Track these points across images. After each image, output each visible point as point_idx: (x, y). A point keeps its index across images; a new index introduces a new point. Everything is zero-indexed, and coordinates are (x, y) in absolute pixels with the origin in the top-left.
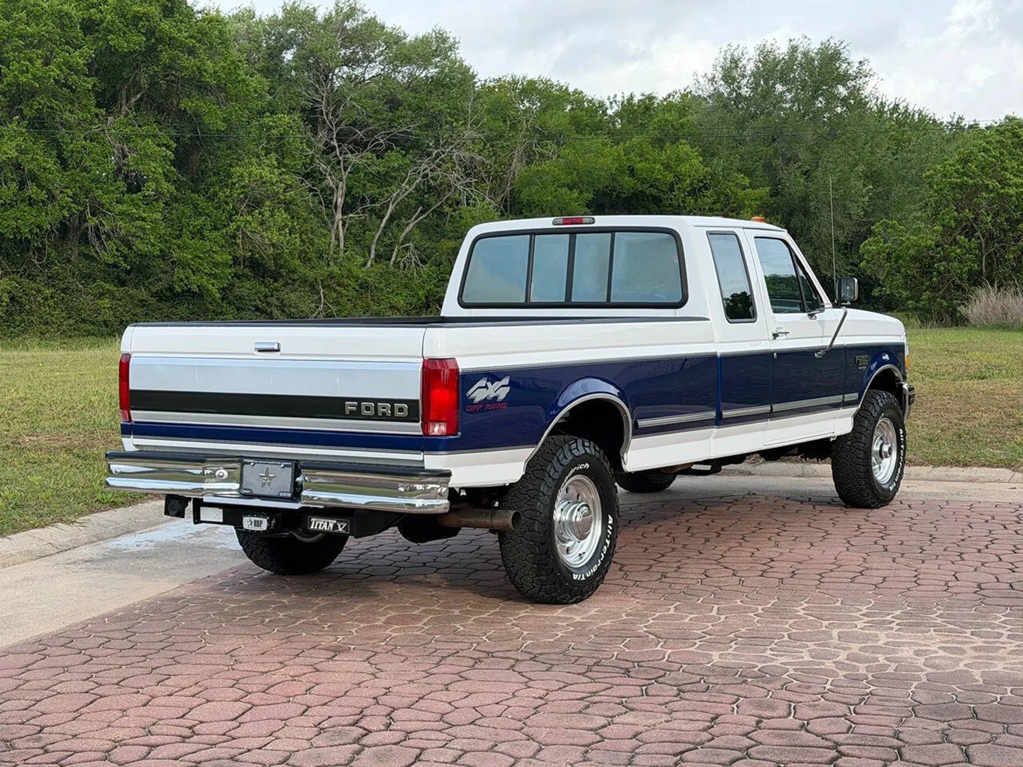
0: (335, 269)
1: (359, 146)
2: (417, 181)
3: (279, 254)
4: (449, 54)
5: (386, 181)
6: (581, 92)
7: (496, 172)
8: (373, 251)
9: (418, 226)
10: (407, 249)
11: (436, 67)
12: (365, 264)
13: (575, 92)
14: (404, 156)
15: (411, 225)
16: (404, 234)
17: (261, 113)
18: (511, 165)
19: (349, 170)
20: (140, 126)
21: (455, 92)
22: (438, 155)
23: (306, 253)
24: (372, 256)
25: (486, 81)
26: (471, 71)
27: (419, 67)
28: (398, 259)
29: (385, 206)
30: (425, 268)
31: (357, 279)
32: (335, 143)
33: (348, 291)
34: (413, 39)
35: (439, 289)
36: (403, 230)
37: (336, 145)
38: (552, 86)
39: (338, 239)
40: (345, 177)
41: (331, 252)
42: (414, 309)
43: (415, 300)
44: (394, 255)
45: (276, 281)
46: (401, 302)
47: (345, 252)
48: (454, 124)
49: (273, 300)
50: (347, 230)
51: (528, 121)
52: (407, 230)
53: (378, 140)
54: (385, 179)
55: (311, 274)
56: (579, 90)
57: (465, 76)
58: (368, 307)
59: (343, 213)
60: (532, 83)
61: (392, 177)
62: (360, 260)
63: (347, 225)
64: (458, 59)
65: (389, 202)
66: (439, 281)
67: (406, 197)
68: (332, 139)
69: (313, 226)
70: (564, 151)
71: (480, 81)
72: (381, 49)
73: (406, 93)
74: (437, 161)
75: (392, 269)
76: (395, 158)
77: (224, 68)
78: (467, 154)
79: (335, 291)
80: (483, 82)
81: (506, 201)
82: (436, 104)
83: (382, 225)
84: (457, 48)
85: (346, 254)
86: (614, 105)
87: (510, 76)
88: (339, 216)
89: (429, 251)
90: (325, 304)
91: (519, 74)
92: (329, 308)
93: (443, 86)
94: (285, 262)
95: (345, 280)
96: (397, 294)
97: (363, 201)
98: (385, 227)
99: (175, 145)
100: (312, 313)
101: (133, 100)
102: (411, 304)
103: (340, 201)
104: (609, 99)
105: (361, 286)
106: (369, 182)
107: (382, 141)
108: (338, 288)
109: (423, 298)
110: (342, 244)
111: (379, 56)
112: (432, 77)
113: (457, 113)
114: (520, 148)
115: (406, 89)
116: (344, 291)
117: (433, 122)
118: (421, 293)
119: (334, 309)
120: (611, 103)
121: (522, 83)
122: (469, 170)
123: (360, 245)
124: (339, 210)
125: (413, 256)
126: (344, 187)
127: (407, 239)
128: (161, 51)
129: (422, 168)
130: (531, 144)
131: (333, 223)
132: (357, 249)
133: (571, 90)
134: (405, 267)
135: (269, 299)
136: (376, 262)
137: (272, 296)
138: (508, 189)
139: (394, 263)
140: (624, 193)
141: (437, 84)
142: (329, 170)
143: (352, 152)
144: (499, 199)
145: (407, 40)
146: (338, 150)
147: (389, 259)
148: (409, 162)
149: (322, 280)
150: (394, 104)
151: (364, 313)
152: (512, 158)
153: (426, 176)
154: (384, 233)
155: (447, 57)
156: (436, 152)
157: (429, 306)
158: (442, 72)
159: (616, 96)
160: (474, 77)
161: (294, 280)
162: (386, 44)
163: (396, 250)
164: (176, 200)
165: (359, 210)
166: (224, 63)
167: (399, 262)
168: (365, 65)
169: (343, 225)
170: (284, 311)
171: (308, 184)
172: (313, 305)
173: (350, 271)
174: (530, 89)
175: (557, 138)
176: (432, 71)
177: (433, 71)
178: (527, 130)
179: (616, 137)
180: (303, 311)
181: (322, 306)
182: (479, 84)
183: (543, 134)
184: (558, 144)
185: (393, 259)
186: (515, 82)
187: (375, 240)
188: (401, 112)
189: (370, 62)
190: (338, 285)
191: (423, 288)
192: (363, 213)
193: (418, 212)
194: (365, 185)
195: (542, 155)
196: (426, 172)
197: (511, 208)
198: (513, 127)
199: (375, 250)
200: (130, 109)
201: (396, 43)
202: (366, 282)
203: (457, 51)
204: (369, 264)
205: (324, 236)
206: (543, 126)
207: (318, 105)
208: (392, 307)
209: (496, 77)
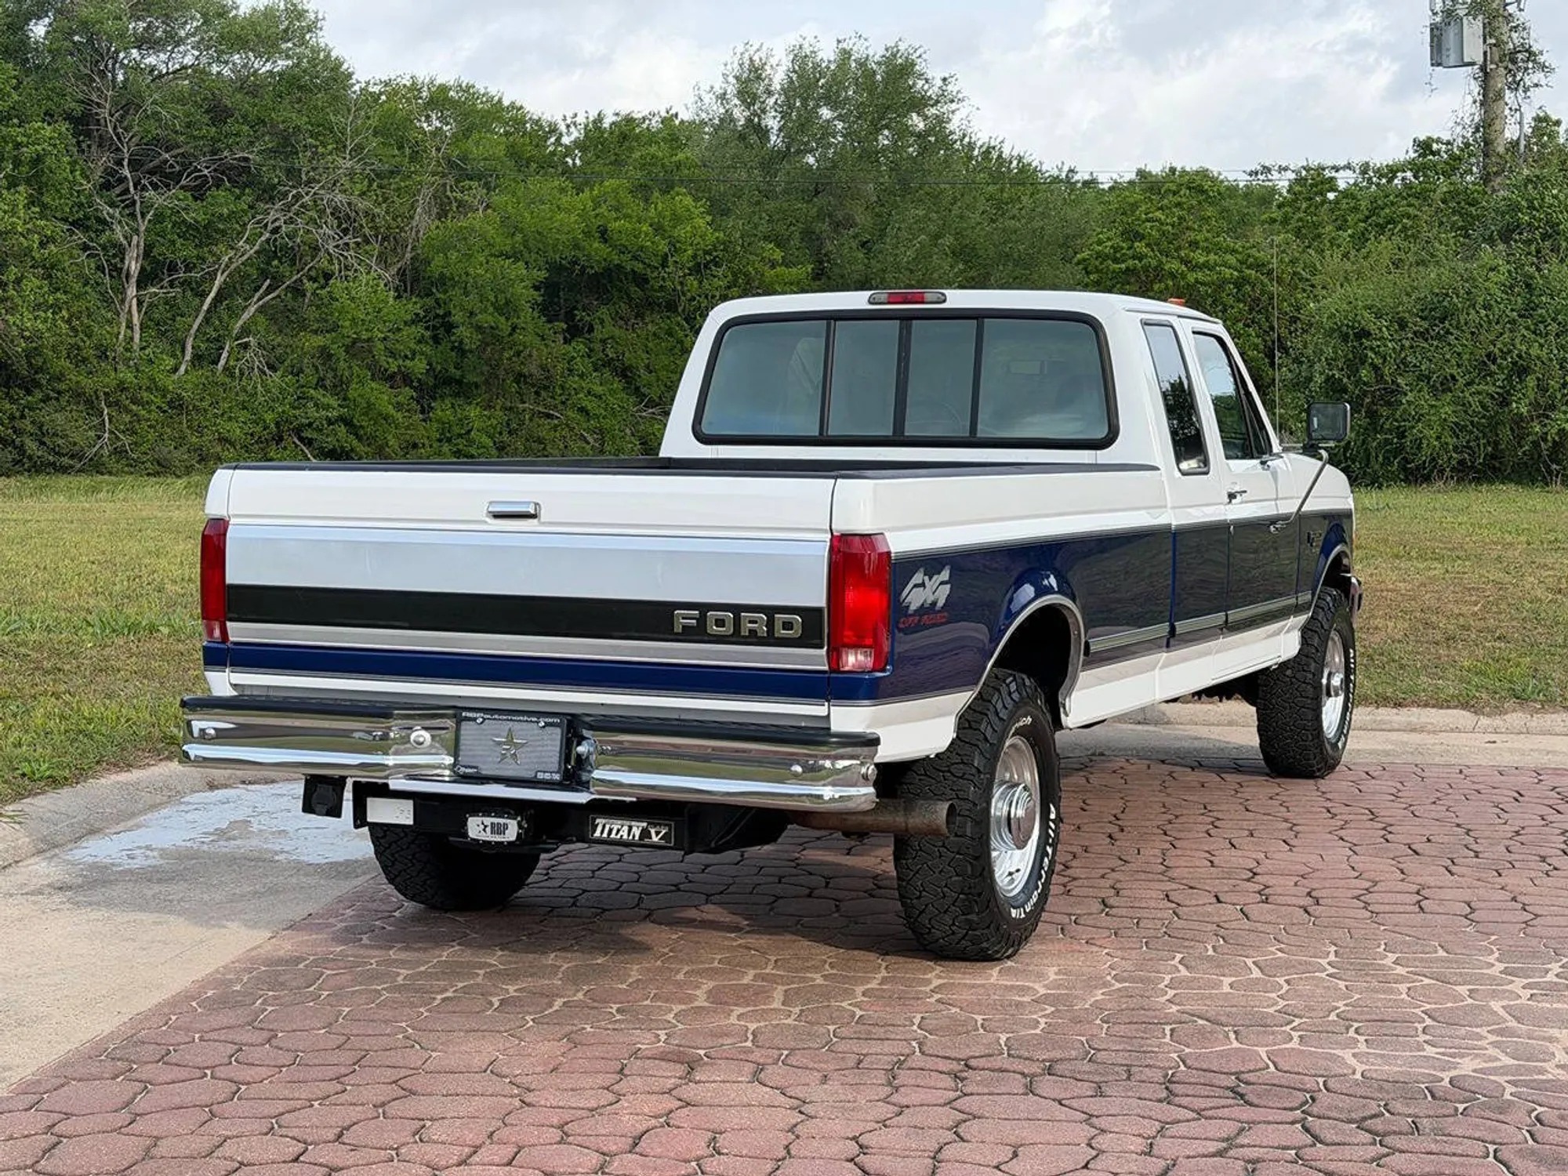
0: (129, 377)
1: (166, 177)
2: (263, 238)
3: (36, 349)
4: (308, 37)
5: (209, 237)
6: (521, 107)
7: (389, 228)
8: (189, 350)
9: (260, 310)
10: (246, 346)
11: (288, 57)
12: (175, 370)
13: (513, 105)
14: (238, 198)
15: (252, 309)
16: (240, 323)
18: (412, 218)
19: (149, 217)
22: (297, 197)
23: (79, 348)
24: (188, 357)
25: (368, 83)
26: (345, 66)
27: (259, 56)
28: (231, 363)
29: (212, 276)
30: (275, 378)
31: (164, 391)
32: (127, 173)
33: (149, 412)
34: (248, 11)
35: (297, 412)
36: (238, 316)
37: (129, 175)
38: (475, 96)
39: (130, 326)
40: (142, 228)
41: (121, 349)
42: (256, 442)
43: (259, 429)
44: (225, 355)
45: (29, 392)
46: (236, 431)
47: (143, 349)
48: (321, 150)
49: (27, 425)
50: (146, 313)
51: (438, 149)
52: (246, 316)
53: (200, 170)
54: (205, 234)
55: (87, 383)
56: (518, 104)
57: (336, 76)
58: (182, 437)
59: (139, 288)
60: (444, 89)
61: (217, 231)
62: (170, 362)
63: (145, 305)
64: (322, 45)
65: (217, 270)
66: (299, 398)
67: (243, 264)
68: (123, 166)
69: (89, 305)
70: (496, 198)
71: (358, 82)
72: (195, 24)
73: (239, 96)
74: (296, 207)
75: (221, 378)
76: (223, 200)
79: (128, 411)
80: (363, 85)
81: (404, 274)
82: (288, 115)
83: (205, 307)
84: (321, 29)
85: (145, 352)
86: (572, 129)
87: (408, 77)
88: (132, 291)
89: (279, 351)
90: (111, 432)
91: (423, 76)
92: (117, 438)
93: (300, 88)
94: (44, 362)
95: (145, 394)
96: (230, 419)
97: (172, 268)
98: (209, 311)
100: (91, 446)
102: (252, 435)
103: (134, 267)
104: (565, 119)
105: (170, 403)
106: (180, 237)
108: (134, 407)
109: (273, 425)
110: (137, 337)
111: (193, 35)
112: (280, 74)
113: (323, 130)
114: (427, 192)
115: (238, 90)
116: (143, 412)
117: (285, 146)
118: (269, 417)
119: (126, 440)
120: (568, 126)
121: (429, 89)
122: (345, 222)
123: (168, 338)
124: (133, 280)
125: (254, 358)
126: (142, 244)
127: (245, 331)
129: (271, 218)
130: (444, 185)
131: (123, 301)
132: (163, 344)
133: (506, 103)
134: (242, 374)
135: (17, 424)
136: (195, 366)
137: (23, 416)
138: (408, 256)
139: (225, 369)
140: (592, 268)
141: (292, 84)
142: (117, 215)
143: (155, 187)
144: (393, 271)
145: (241, 12)
146: (131, 183)
147: (216, 362)
148: (246, 207)
149: (105, 393)
150: (218, 113)
151: (175, 448)
152: (413, 207)
153: (276, 230)
154: (207, 320)
155: (303, 43)
156: (295, 192)
157: (281, 439)
158: (297, 65)
159: (576, 115)
160: (350, 76)
161: (59, 393)
162: (204, 15)
163: (227, 348)
165: (165, 283)
167: (234, 367)
168: (169, 48)
169: (140, 303)
170: (43, 443)
171: (80, 237)
172: (92, 433)
173: (152, 379)
174: (440, 99)
175: (486, 179)
176: (280, 62)
177: (282, 64)
178: (438, 163)
179: (580, 180)
180: (75, 444)
181: (106, 435)
182: (357, 88)
183: (460, 170)
184: (488, 187)
185: (222, 362)
186: (415, 88)
187: (193, 331)
188: (231, 126)
189: (178, 45)
190: (133, 402)
191: (272, 409)
192: (172, 287)
193: (264, 287)
194: (173, 242)
195: (461, 204)
196: (277, 224)
197: (412, 288)
198: (415, 157)
199: (193, 348)
201: (220, 15)
202: (180, 398)
203: (320, 34)
204: (182, 369)
205: (109, 322)
206: (464, 158)
207: (99, 111)
208: (222, 440)
209: (385, 78)
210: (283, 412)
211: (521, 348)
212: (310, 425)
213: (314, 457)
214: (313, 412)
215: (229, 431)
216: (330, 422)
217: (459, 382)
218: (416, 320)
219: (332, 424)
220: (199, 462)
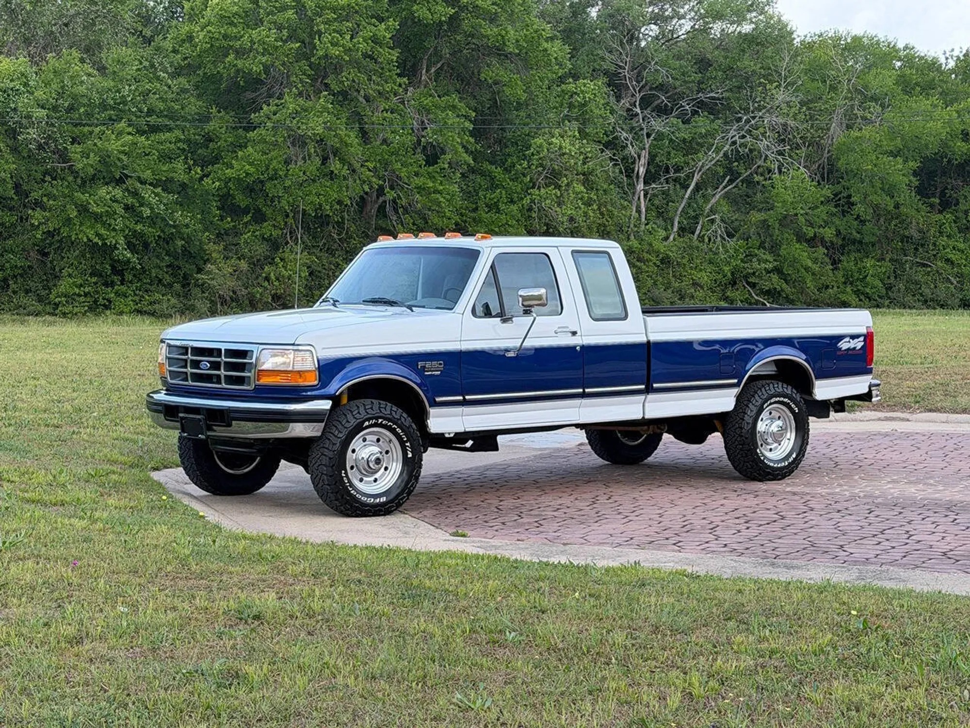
0: (635, 243)
1: (663, 113)
2: (725, 149)
3: (577, 227)
4: (766, 9)
5: (693, 148)
6: (913, 48)
7: (813, 137)
8: (676, 224)
9: (726, 196)
10: (713, 221)
11: (752, 22)
12: (666, 238)
13: (906, 47)
14: (713, 121)
15: (717, 196)
16: (710, 205)
17: (562, 80)
18: (829, 129)
19: (652, 138)
20: (439, 96)
21: (769, 51)
22: (748, 121)
23: (605, 226)
24: (675, 229)
25: (806, 36)
26: (789, 27)
27: (733, 23)
28: (702, 233)
29: (690, 176)
30: (732, 243)
31: (658, 253)
32: (638, 110)
33: (648, 267)
35: (746, 265)
36: (709, 201)
37: (639, 112)
38: (878, 42)
39: (639, 211)
40: (647, 146)
41: (632, 226)
42: (719, 286)
43: (720, 276)
44: (699, 227)
46: (704, 278)
47: (646, 224)
48: (768, 86)
50: (650, 200)
51: (849, 80)
52: (713, 201)
53: (683, 107)
54: (690, 147)
56: (910, 46)
57: (783, 33)
58: (669, 283)
59: (645, 183)
60: (856, 39)
61: (698, 144)
62: (662, 233)
63: (649, 196)
64: (776, 13)
65: (695, 171)
66: (747, 256)
67: (713, 165)
68: (635, 106)
69: (613, 197)
70: (890, 114)
71: (799, 36)
73: (717, 52)
74: (747, 127)
75: (696, 243)
76: (702, 123)
77: (526, 36)
78: (781, 120)
80: (803, 38)
81: (823, 168)
82: (748, 63)
83: (687, 196)
85: (647, 227)
86: (950, 60)
87: (833, 31)
88: (641, 186)
89: (737, 224)
91: (842, 30)
93: (757, 44)
95: (645, 254)
96: (701, 270)
97: (667, 171)
98: (690, 198)
99: (474, 114)
101: (433, 70)
102: (715, 280)
103: (642, 171)
104: (945, 53)
105: (662, 261)
106: (673, 149)
107: (687, 107)
108: (638, 264)
109: (729, 274)
110: (643, 216)
111: (690, 12)
112: (746, 35)
113: (771, 72)
114: (840, 111)
115: (717, 48)
116: (644, 267)
118: (726, 269)
120: (947, 59)
121: (846, 39)
122: (783, 136)
123: (663, 217)
124: (641, 180)
125: (719, 228)
126: (647, 156)
127: (712, 211)
128: (464, 19)
129: (730, 135)
130: (852, 106)
131: (634, 194)
132: (660, 222)
133: (901, 45)
134: (710, 240)
136: (679, 235)
138: (826, 155)
139: (699, 237)
140: (956, 160)
141: (751, 42)
142: (630, 139)
143: (657, 118)
144: (815, 167)
146: (641, 116)
147: (693, 233)
148: (717, 128)
150: (703, 64)
151: (665, 290)
152: (830, 122)
153: (734, 143)
154: (689, 205)
155: (763, 12)
156: (745, 118)
157: (735, 283)
158: (757, 28)
159: (953, 50)
160: (792, 33)
163: (701, 222)
164: (473, 171)
165: (662, 180)
166: (527, 30)
167: (704, 235)
168: (674, 22)
169: (645, 196)
171: (608, 153)
173: (651, 245)
174: (854, 45)
175: (881, 99)
177: (747, 28)
178: (849, 91)
179: (949, 98)
182: (798, 40)
183: (865, 96)
184: (883, 106)
185: (697, 232)
186: (837, 38)
187: (679, 212)
188: (711, 72)
189: (680, 19)
190: (638, 261)
191: (729, 263)
192: (667, 183)
193: (726, 181)
194: (669, 153)
195: (864, 118)
196: (734, 139)
197: (828, 176)
198: (833, 88)
199: (679, 223)
200: (431, 80)
202: (668, 257)
203: (775, 6)
204: (671, 238)
205: (625, 208)
206: (866, 87)
207: (621, 71)
208: (695, 284)
209: (818, 33)
210: (736, 265)
211: (904, 218)
212: (754, 273)
213: (757, 295)
214: (756, 265)
215: (700, 278)
216: (768, 272)
217: (860, 242)
218: (828, 201)
219: (770, 272)
220: (680, 299)
